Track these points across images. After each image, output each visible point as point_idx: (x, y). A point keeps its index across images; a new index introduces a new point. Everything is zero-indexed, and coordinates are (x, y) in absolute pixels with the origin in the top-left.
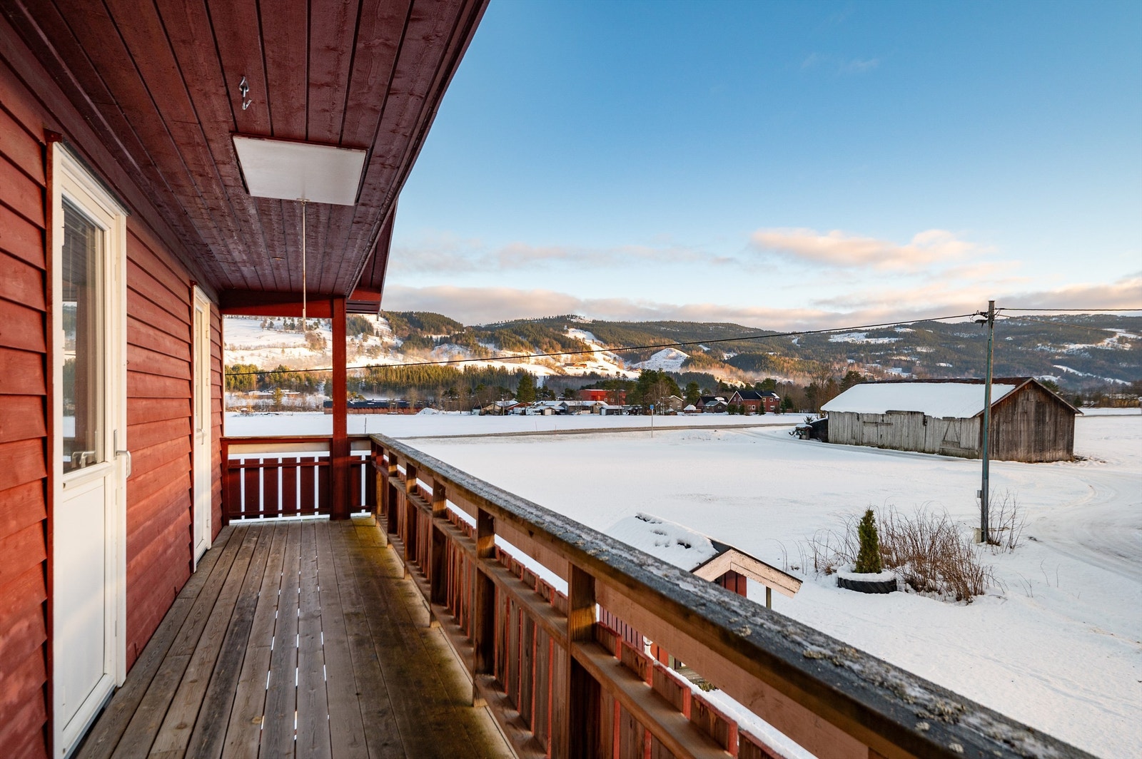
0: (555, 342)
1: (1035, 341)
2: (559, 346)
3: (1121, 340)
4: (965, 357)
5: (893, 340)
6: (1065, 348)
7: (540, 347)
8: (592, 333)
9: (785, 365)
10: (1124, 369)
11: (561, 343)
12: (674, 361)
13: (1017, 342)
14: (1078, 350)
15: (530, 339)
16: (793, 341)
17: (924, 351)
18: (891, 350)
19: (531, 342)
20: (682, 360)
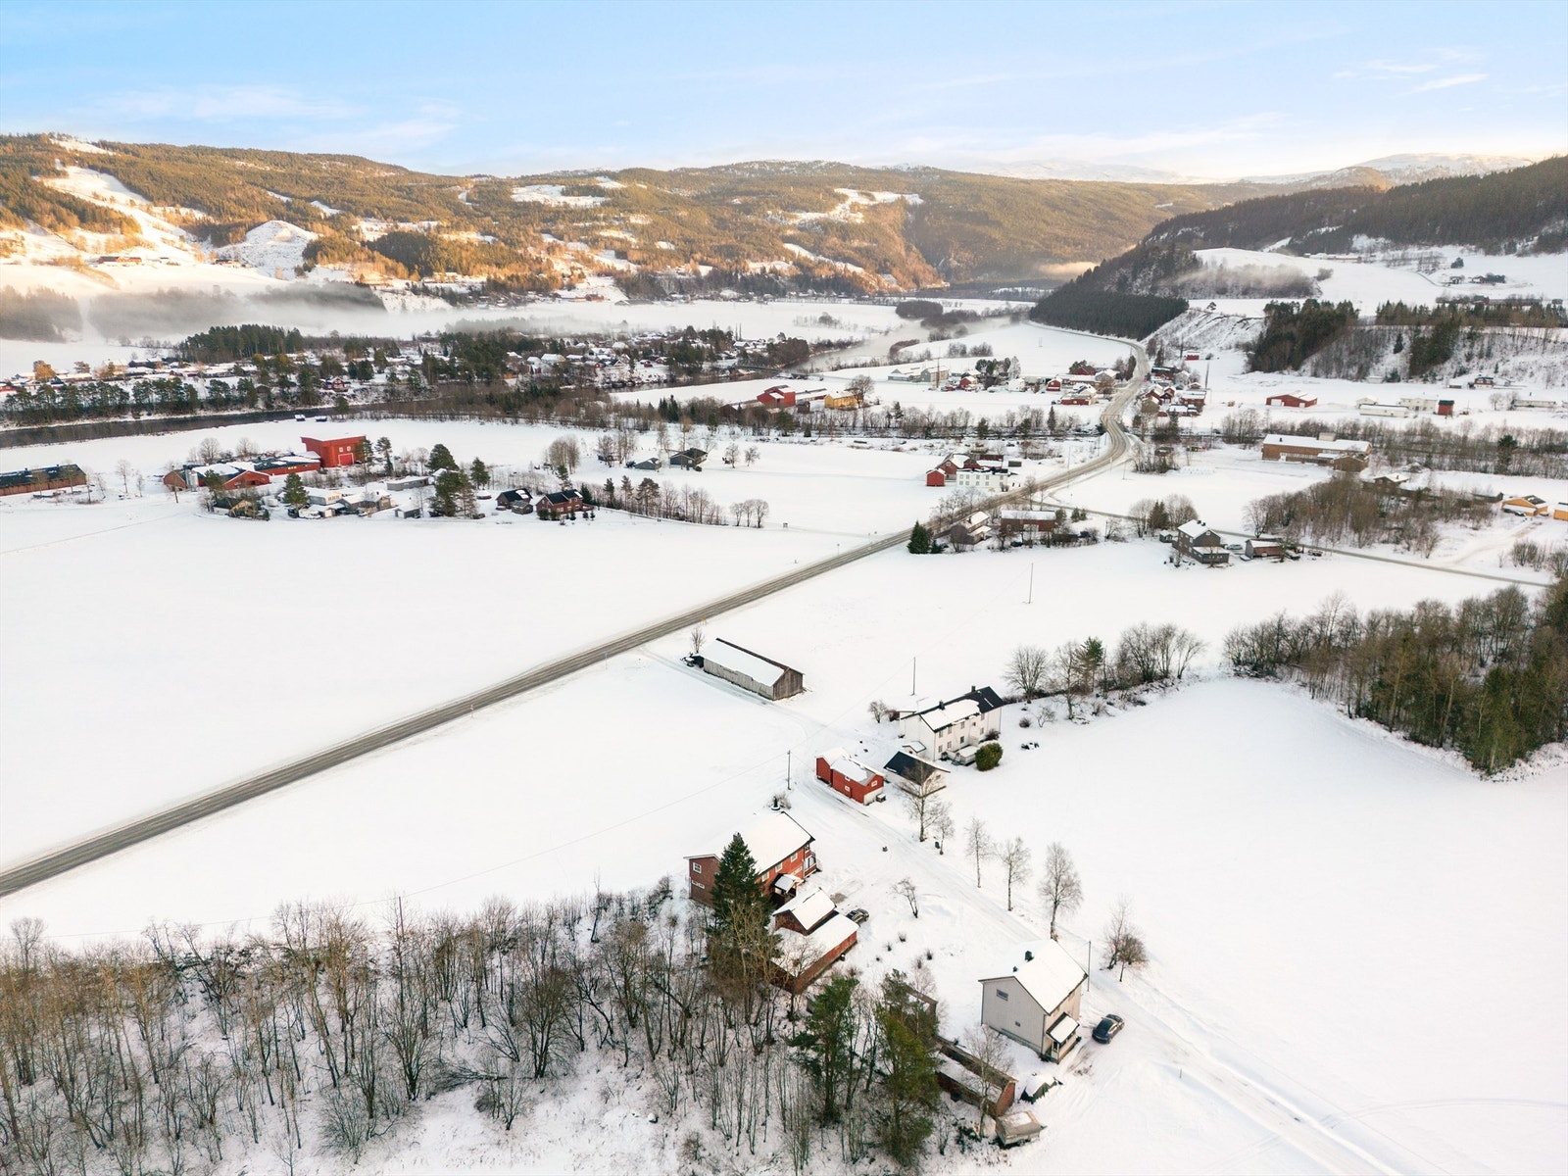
0: (64, 211)
1: (765, 206)
2: (76, 218)
3: (854, 207)
4: (688, 233)
5: (599, 200)
6: (796, 217)
7: (36, 220)
8: (117, 178)
9: (464, 254)
10: (858, 250)
11: (76, 213)
12: (289, 245)
13: (746, 209)
14: (811, 221)
15: (11, 204)
16: (460, 197)
17: (640, 222)
18: (597, 219)
19: (13, 210)
20: (302, 246)
